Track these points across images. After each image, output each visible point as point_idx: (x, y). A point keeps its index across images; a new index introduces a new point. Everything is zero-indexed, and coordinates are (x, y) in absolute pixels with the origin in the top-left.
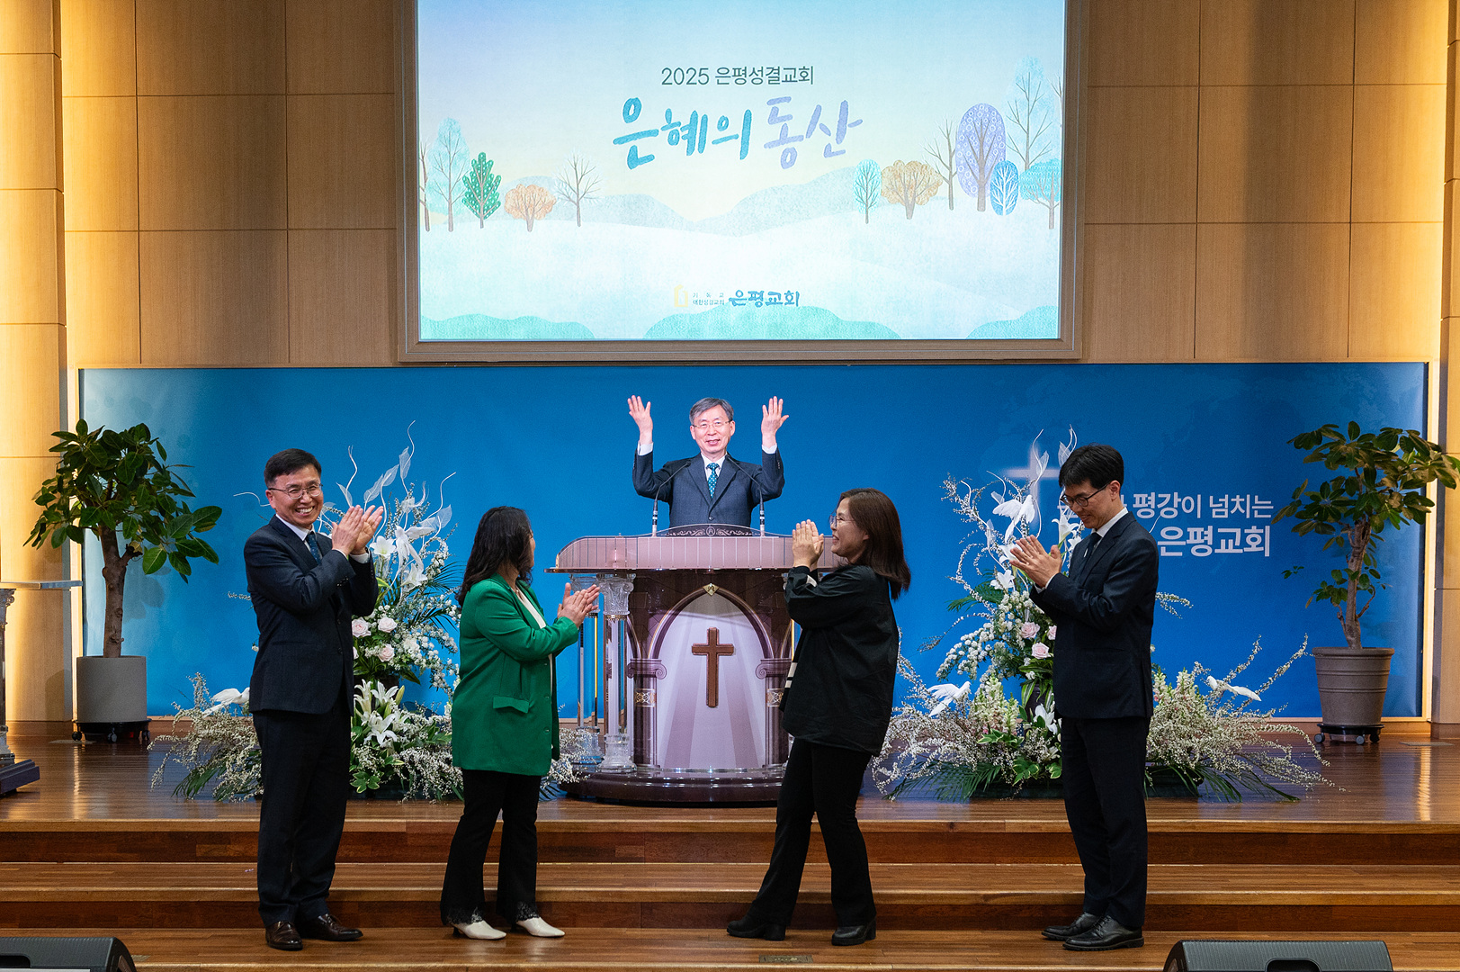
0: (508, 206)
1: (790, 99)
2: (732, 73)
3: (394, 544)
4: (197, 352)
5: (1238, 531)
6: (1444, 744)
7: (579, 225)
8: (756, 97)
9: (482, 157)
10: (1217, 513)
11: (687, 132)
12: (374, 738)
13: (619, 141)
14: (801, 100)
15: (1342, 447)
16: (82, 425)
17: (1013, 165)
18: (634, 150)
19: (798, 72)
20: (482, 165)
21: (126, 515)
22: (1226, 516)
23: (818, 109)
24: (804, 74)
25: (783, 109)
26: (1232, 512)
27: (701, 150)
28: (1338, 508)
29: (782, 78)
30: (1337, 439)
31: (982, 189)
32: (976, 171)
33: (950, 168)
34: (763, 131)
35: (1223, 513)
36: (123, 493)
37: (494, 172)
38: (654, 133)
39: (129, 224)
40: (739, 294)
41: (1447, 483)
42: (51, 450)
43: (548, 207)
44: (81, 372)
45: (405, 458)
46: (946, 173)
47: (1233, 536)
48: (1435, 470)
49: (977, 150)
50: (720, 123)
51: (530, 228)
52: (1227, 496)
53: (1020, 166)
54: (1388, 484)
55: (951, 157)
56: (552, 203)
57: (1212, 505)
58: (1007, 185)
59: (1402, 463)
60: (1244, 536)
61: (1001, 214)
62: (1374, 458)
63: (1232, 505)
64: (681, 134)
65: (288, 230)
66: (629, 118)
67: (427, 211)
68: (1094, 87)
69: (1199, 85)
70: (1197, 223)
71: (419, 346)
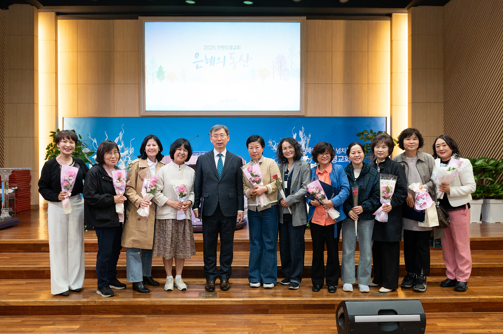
0: (167, 78)
2: (221, 47)
4: (92, 113)
5: (343, 157)
7: (184, 83)
8: (227, 53)
9: (161, 67)
10: (338, 152)
11: (210, 61)
13: (193, 63)
14: (238, 53)
15: (369, 136)
17: (288, 69)
18: (197, 65)
19: (237, 47)
20: (161, 68)
22: (340, 153)
23: (242, 56)
25: (233, 56)
26: (342, 152)
27: (214, 65)
28: (368, 151)
29: (233, 48)
30: (367, 134)
31: (281, 75)
32: (279, 71)
33: (273, 70)
34: (228, 61)
35: (339, 152)
37: (164, 70)
38: (203, 61)
39: (75, 82)
40: (223, 99)
43: (177, 79)
44: (63, 118)
47: (342, 158)
49: (280, 66)
50: (218, 59)
51: (172, 83)
52: (340, 148)
53: (290, 69)
55: (273, 67)
58: (287, 74)
60: (344, 158)
61: (285, 81)
63: (341, 150)
64: (209, 61)
65: (114, 84)
66: (196, 57)
67: (147, 79)
68: (307, 51)
69: (332, 51)
70: (332, 84)
71: (146, 112)
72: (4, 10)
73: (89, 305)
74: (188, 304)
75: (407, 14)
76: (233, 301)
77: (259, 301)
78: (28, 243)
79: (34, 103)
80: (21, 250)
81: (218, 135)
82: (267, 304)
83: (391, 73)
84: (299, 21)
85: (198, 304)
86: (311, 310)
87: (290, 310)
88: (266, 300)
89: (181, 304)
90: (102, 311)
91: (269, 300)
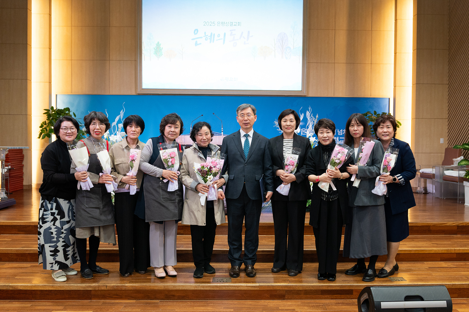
0: (165, 55)
1: (235, 30)
2: (221, 23)
4: (86, 90)
7: (182, 60)
8: (227, 29)
9: (158, 43)
11: (210, 37)
13: (193, 39)
14: (238, 30)
15: (372, 117)
17: (290, 48)
18: (196, 42)
19: (237, 23)
20: (158, 45)
23: (242, 33)
24: (239, 24)
25: (234, 32)
26: (343, 133)
27: (213, 42)
29: (233, 25)
30: (371, 115)
31: (282, 53)
32: (281, 49)
33: (275, 48)
34: (229, 38)
35: (341, 134)
37: (161, 46)
38: (202, 38)
39: (69, 58)
40: (222, 78)
42: (44, 114)
43: (175, 55)
44: (57, 95)
49: (281, 44)
50: (218, 35)
51: (170, 61)
52: (342, 130)
53: (292, 48)
55: (275, 45)
57: (338, 132)
58: (289, 52)
61: (287, 59)
64: (208, 38)
65: (110, 60)
66: (195, 34)
67: (144, 56)
68: (309, 29)
69: (335, 30)
70: (334, 63)
71: (143, 90)
73: (100, 289)
74: (202, 289)
76: (249, 286)
77: (275, 286)
78: (29, 224)
79: (27, 79)
80: (22, 231)
81: (245, 114)
82: (284, 289)
83: (395, 53)
85: (213, 289)
86: (328, 296)
87: (308, 296)
88: (282, 286)
89: (196, 289)
90: (115, 296)
91: (286, 286)
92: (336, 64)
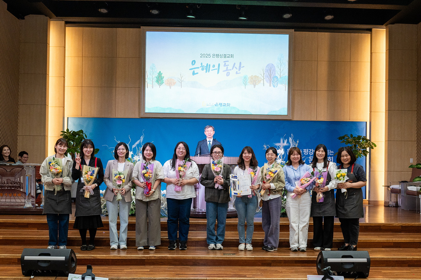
0: (166, 83)
1: (228, 61)
2: (216, 55)
3: (139, 157)
4: (95, 114)
6: (372, 205)
7: (181, 88)
8: (221, 61)
9: (160, 72)
11: (206, 68)
12: (134, 202)
13: (190, 69)
14: (231, 62)
15: (349, 139)
16: (68, 130)
17: (277, 77)
18: (194, 71)
19: (230, 55)
20: (160, 74)
21: (77, 150)
23: (235, 64)
24: (232, 56)
25: (227, 63)
27: (209, 72)
29: (227, 57)
30: (348, 138)
31: (270, 82)
32: (269, 78)
33: (263, 77)
34: (222, 68)
36: (77, 145)
37: (163, 75)
38: (198, 68)
39: (80, 85)
40: (217, 104)
41: (371, 148)
42: (60, 135)
43: (174, 83)
44: (68, 118)
45: (142, 138)
46: (263, 78)
48: (369, 145)
49: (269, 73)
50: (213, 66)
51: (170, 88)
53: (279, 77)
54: (359, 148)
55: (264, 75)
56: (175, 83)
58: (276, 81)
59: (362, 143)
61: (274, 87)
62: (356, 142)
64: (204, 68)
65: (116, 87)
66: (193, 64)
67: (147, 84)
68: (294, 60)
69: (317, 61)
70: (317, 90)
71: (145, 114)
72: (21, 20)
75: (385, 29)
79: (46, 105)
83: (371, 82)
84: (287, 33)
92: (318, 92)
